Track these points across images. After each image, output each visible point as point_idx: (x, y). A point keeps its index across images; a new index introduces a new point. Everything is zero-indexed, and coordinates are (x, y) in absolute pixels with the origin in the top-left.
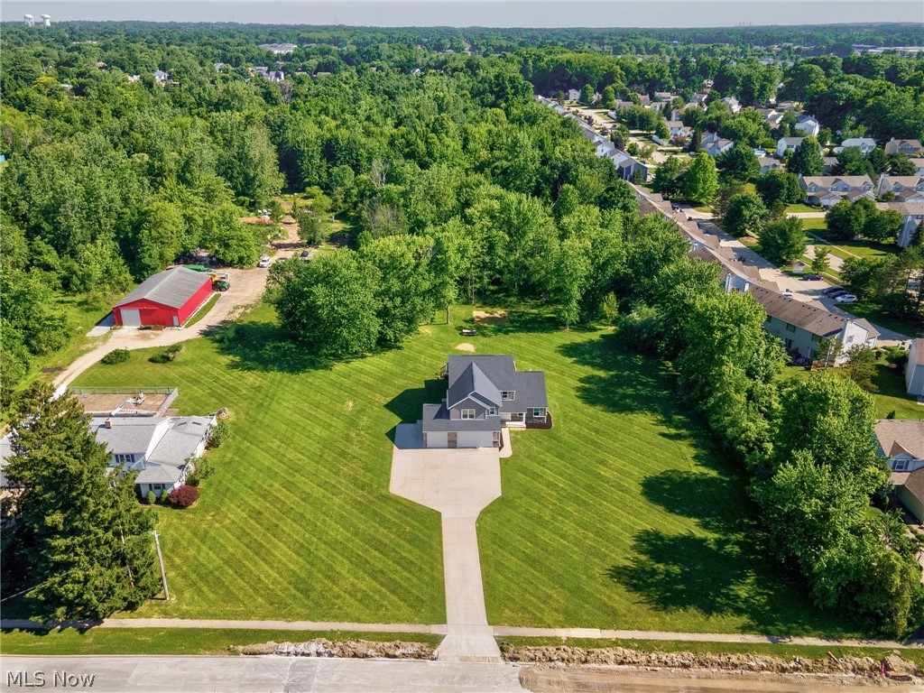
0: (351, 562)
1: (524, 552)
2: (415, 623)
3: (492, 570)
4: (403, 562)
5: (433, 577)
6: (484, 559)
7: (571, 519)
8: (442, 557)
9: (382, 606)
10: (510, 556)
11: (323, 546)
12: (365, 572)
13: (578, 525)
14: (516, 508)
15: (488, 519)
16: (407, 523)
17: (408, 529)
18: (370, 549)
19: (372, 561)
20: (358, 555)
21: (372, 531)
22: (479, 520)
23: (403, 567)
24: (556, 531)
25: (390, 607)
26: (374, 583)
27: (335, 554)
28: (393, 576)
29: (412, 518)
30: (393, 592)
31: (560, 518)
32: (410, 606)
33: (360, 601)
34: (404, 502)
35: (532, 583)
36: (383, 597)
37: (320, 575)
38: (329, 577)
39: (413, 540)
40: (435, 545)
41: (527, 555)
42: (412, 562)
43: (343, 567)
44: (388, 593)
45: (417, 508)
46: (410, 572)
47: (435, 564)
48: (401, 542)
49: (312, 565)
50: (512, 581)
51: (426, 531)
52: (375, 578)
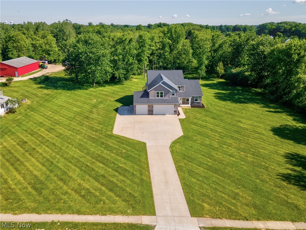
0: (81, 170)
1: (207, 165)
2: (128, 215)
3: (186, 175)
4: (119, 170)
5: (142, 180)
6: (179, 169)
7: (232, 147)
8: (148, 167)
9: (101, 200)
10: (197, 167)
11: (63, 160)
12: (91, 176)
13: (238, 150)
14: (195, 141)
15: (178, 146)
16: (124, 148)
17: (124, 151)
18: (96, 162)
19: (97, 169)
20: (87, 166)
21: (99, 152)
22: (171, 147)
23: (120, 173)
24: (226, 153)
25: (107, 201)
26: (97, 184)
27: (70, 165)
28: (111, 179)
29: (127, 145)
30: (111, 190)
31: (225, 146)
32: (125, 200)
33: (83, 197)
34: (122, 138)
35: (220, 184)
36: (103, 193)
37: (56, 178)
38: (62, 180)
39: (127, 157)
40: (143, 160)
41: (210, 166)
42: (126, 170)
43: (75, 173)
44: (107, 191)
45: (130, 141)
46: (125, 176)
47: (144, 171)
48: (119, 158)
49: (51, 171)
50: (204, 182)
51: (136, 152)
52: (97, 180)
